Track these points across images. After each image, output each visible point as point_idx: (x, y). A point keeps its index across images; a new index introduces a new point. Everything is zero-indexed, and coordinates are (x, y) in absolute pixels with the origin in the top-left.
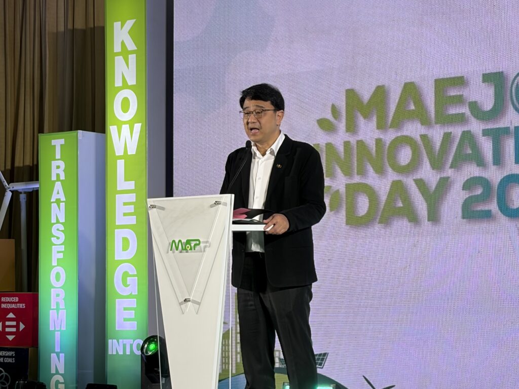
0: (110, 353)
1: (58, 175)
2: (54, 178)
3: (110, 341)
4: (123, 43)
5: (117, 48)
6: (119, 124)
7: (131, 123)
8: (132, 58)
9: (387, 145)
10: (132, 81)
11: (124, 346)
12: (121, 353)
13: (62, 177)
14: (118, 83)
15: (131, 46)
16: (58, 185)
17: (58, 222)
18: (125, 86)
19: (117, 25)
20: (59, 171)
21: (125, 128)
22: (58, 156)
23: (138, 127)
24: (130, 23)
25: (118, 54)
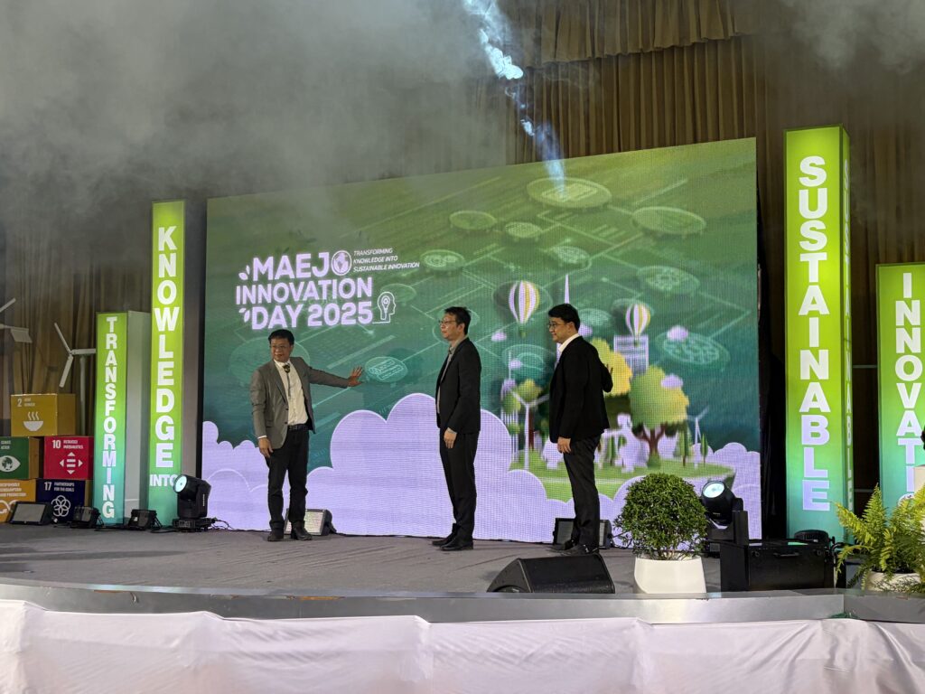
0: (151, 484)
1: (111, 345)
2: (108, 347)
3: (151, 476)
4: (166, 244)
5: (161, 248)
6: (162, 307)
7: (172, 307)
8: (173, 256)
10: (173, 274)
11: (163, 479)
12: (160, 484)
13: (115, 347)
14: (162, 275)
15: (172, 246)
16: (111, 354)
17: (111, 382)
18: (167, 277)
19: (161, 230)
20: (112, 342)
21: (167, 311)
22: (112, 329)
23: (178, 311)
24: (172, 229)
25: (161, 252)
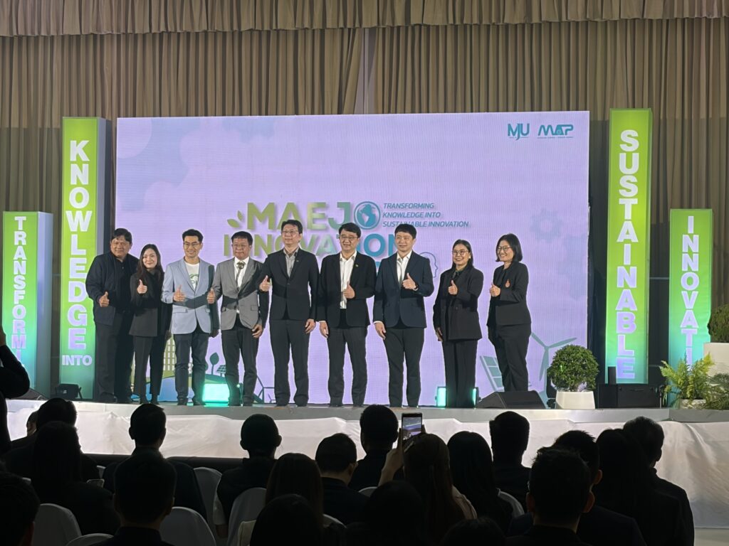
0: (63, 364)
1: (20, 242)
2: (16, 243)
3: (63, 356)
4: (78, 155)
5: (73, 158)
6: (74, 211)
7: (84, 211)
8: (85, 166)
9: (275, 240)
10: (85, 182)
11: (75, 359)
12: (73, 364)
13: (24, 243)
14: (73, 182)
15: (84, 157)
16: (20, 248)
17: (19, 274)
18: (79, 184)
19: (73, 143)
20: (20, 239)
21: (79, 214)
22: (20, 228)
23: (89, 214)
24: (84, 143)
25: (73, 162)
